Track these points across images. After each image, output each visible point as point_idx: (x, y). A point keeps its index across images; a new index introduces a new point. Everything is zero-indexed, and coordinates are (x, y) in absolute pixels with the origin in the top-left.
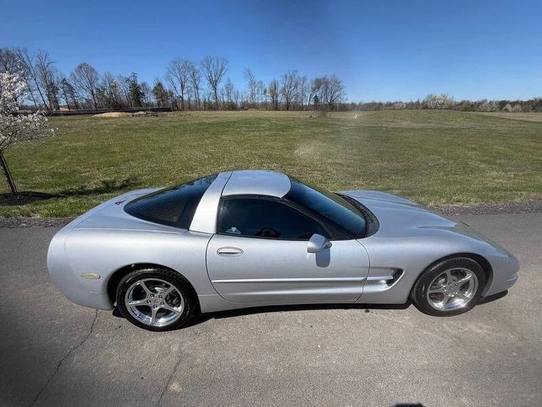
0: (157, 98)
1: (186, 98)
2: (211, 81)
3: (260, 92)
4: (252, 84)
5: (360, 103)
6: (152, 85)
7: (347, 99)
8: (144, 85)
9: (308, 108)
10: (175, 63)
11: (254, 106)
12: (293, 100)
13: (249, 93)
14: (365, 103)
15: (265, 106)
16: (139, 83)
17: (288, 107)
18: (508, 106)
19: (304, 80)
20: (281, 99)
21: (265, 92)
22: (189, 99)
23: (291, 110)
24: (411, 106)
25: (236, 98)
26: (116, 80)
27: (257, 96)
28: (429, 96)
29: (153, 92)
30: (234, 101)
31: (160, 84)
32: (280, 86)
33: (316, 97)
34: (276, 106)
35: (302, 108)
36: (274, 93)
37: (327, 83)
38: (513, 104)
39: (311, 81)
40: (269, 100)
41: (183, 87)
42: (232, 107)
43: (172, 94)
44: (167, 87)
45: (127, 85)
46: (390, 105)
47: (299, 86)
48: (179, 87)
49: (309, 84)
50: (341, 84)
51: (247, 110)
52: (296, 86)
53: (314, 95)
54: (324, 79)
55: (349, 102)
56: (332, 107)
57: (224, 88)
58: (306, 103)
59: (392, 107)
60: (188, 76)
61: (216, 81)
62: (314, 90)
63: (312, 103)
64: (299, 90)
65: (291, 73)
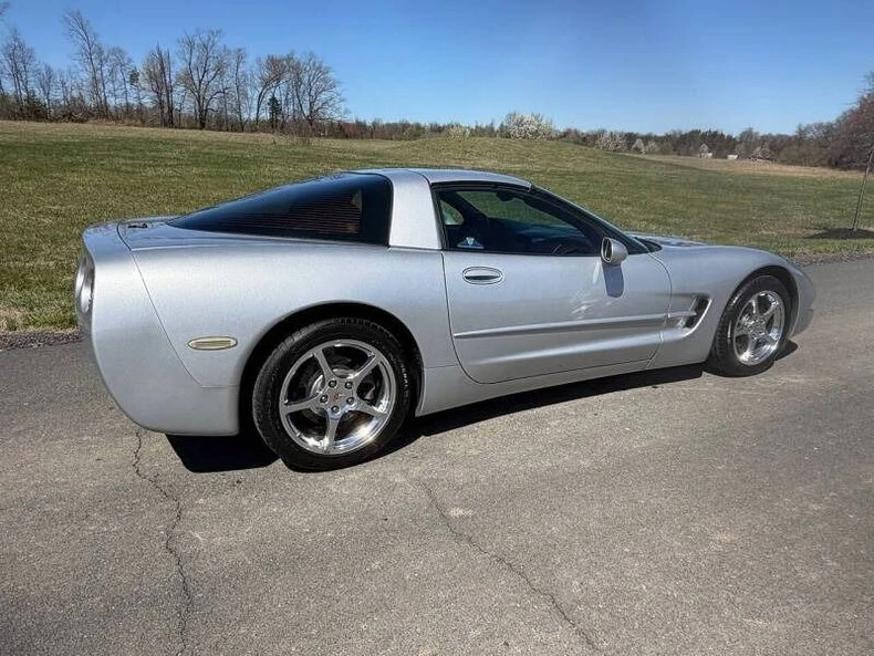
3: (119, 76)
4: (93, 54)
5: (374, 124)
7: (347, 111)
9: (256, 126)
11: (102, 113)
12: (214, 105)
13: (86, 76)
14: (384, 122)
15: (131, 114)
17: (202, 121)
18: (638, 143)
19: (240, 57)
20: (184, 103)
21: (134, 77)
23: (210, 129)
24: (479, 132)
25: (46, 86)
27: (109, 86)
28: (511, 116)
30: (39, 94)
32: (177, 67)
33: (273, 99)
34: (169, 119)
35: (239, 126)
36: (159, 79)
37: (297, 70)
38: (647, 139)
39: (258, 61)
40: (148, 102)
42: (35, 111)
46: (437, 130)
47: (229, 72)
49: (253, 67)
50: (331, 75)
51: (82, 121)
52: (220, 70)
53: (268, 97)
54: (289, 59)
55: (351, 119)
56: (312, 126)
58: (249, 115)
59: (444, 133)
62: (266, 84)
63: (265, 115)
64: (228, 81)
65: (205, 37)
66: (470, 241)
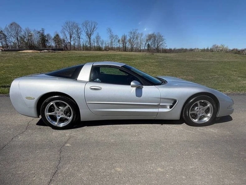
0: (56, 43)
1: (72, 43)
2: (87, 34)
3: (116, 41)
4: (112, 36)
5: (174, 49)
6: (53, 36)
7: (166, 46)
8: (48, 35)
9: (143, 51)
10: (67, 23)
11: (112, 49)
12: (135, 46)
13: (110, 41)
14: (177, 49)
15: (118, 49)
16: (45, 34)
17: (132, 50)
19: (142, 35)
20: (128, 46)
21: (119, 41)
22: (74, 44)
23: (133, 52)
24: (204, 50)
25: (102, 44)
26: (32, 32)
27: (114, 43)
28: (214, 46)
29: (53, 39)
30: (101, 45)
31: (57, 35)
32: (128, 38)
33: (148, 44)
34: (125, 49)
35: (140, 51)
36: (124, 41)
37: (155, 37)
39: (146, 35)
40: (121, 46)
41: (71, 37)
42: (100, 49)
43: (64, 41)
44: (61, 37)
45: (39, 35)
46: (191, 50)
47: (139, 38)
48: (68, 37)
49: (144, 37)
50: (163, 38)
51: (108, 51)
52: (137, 38)
53: (147, 44)
54: (153, 34)
55: (168, 48)
56: (158, 50)
57: (95, 38)
58: (142, 48)
59: (193, 51)
60: (74, 31)
61: (90, 34)
62: (147, 41)
63: (146, 48)
64: (139, 41)
65: (134, 31)
66: (98, 80)
